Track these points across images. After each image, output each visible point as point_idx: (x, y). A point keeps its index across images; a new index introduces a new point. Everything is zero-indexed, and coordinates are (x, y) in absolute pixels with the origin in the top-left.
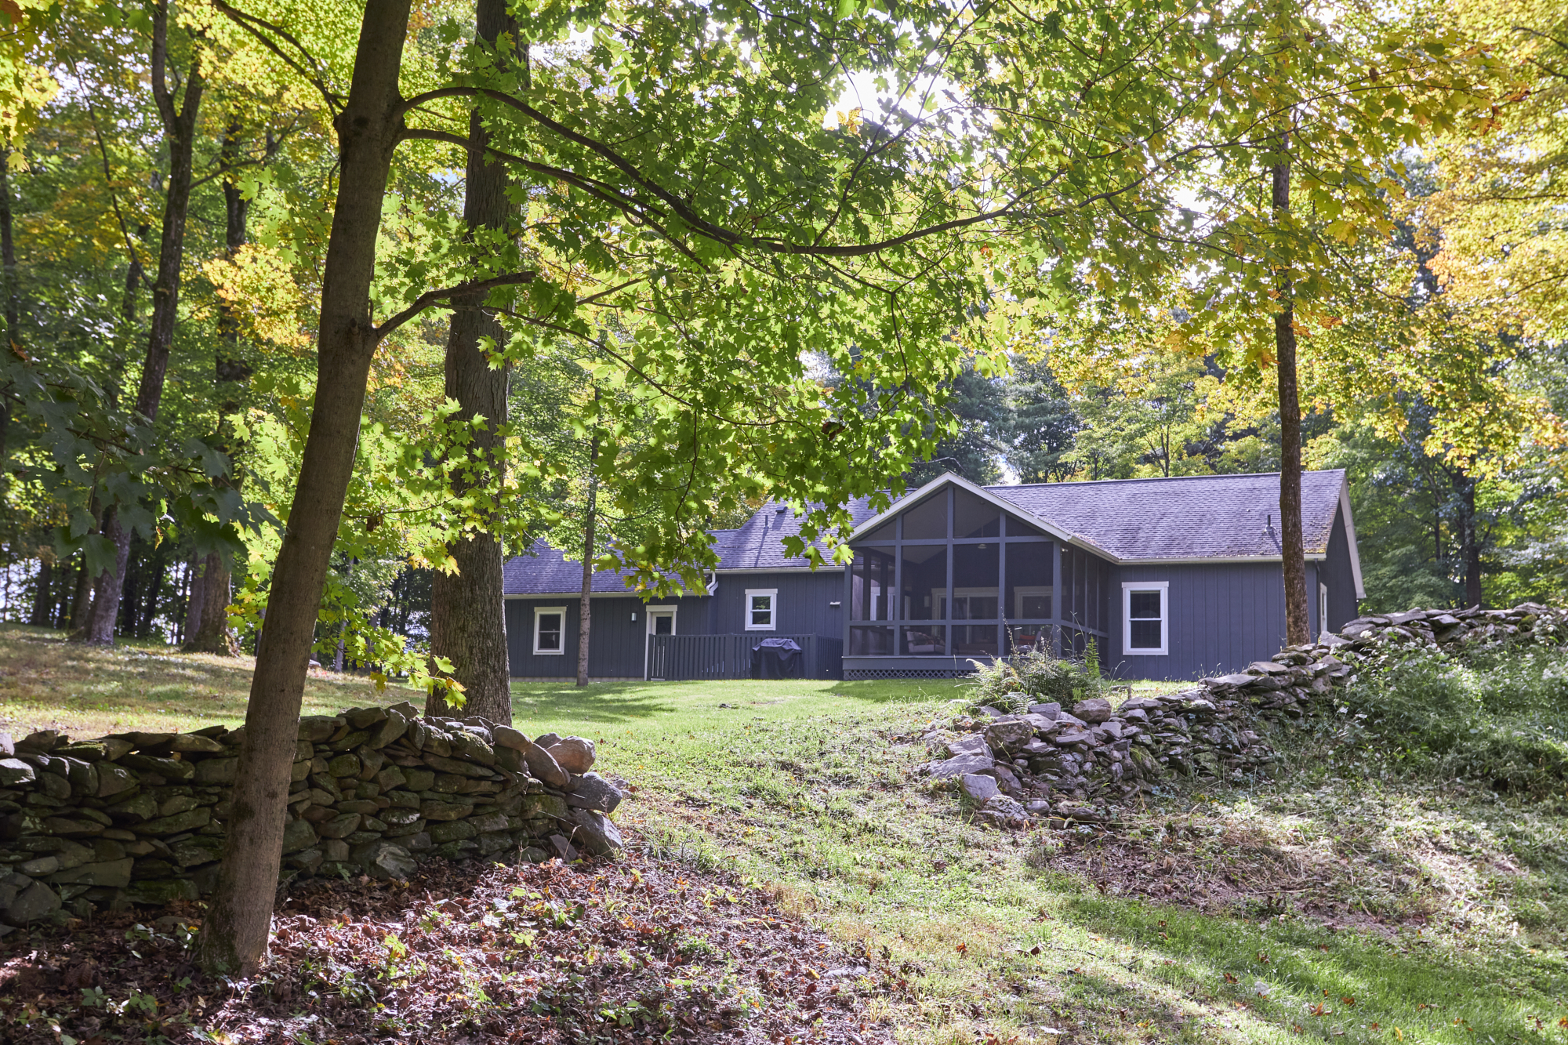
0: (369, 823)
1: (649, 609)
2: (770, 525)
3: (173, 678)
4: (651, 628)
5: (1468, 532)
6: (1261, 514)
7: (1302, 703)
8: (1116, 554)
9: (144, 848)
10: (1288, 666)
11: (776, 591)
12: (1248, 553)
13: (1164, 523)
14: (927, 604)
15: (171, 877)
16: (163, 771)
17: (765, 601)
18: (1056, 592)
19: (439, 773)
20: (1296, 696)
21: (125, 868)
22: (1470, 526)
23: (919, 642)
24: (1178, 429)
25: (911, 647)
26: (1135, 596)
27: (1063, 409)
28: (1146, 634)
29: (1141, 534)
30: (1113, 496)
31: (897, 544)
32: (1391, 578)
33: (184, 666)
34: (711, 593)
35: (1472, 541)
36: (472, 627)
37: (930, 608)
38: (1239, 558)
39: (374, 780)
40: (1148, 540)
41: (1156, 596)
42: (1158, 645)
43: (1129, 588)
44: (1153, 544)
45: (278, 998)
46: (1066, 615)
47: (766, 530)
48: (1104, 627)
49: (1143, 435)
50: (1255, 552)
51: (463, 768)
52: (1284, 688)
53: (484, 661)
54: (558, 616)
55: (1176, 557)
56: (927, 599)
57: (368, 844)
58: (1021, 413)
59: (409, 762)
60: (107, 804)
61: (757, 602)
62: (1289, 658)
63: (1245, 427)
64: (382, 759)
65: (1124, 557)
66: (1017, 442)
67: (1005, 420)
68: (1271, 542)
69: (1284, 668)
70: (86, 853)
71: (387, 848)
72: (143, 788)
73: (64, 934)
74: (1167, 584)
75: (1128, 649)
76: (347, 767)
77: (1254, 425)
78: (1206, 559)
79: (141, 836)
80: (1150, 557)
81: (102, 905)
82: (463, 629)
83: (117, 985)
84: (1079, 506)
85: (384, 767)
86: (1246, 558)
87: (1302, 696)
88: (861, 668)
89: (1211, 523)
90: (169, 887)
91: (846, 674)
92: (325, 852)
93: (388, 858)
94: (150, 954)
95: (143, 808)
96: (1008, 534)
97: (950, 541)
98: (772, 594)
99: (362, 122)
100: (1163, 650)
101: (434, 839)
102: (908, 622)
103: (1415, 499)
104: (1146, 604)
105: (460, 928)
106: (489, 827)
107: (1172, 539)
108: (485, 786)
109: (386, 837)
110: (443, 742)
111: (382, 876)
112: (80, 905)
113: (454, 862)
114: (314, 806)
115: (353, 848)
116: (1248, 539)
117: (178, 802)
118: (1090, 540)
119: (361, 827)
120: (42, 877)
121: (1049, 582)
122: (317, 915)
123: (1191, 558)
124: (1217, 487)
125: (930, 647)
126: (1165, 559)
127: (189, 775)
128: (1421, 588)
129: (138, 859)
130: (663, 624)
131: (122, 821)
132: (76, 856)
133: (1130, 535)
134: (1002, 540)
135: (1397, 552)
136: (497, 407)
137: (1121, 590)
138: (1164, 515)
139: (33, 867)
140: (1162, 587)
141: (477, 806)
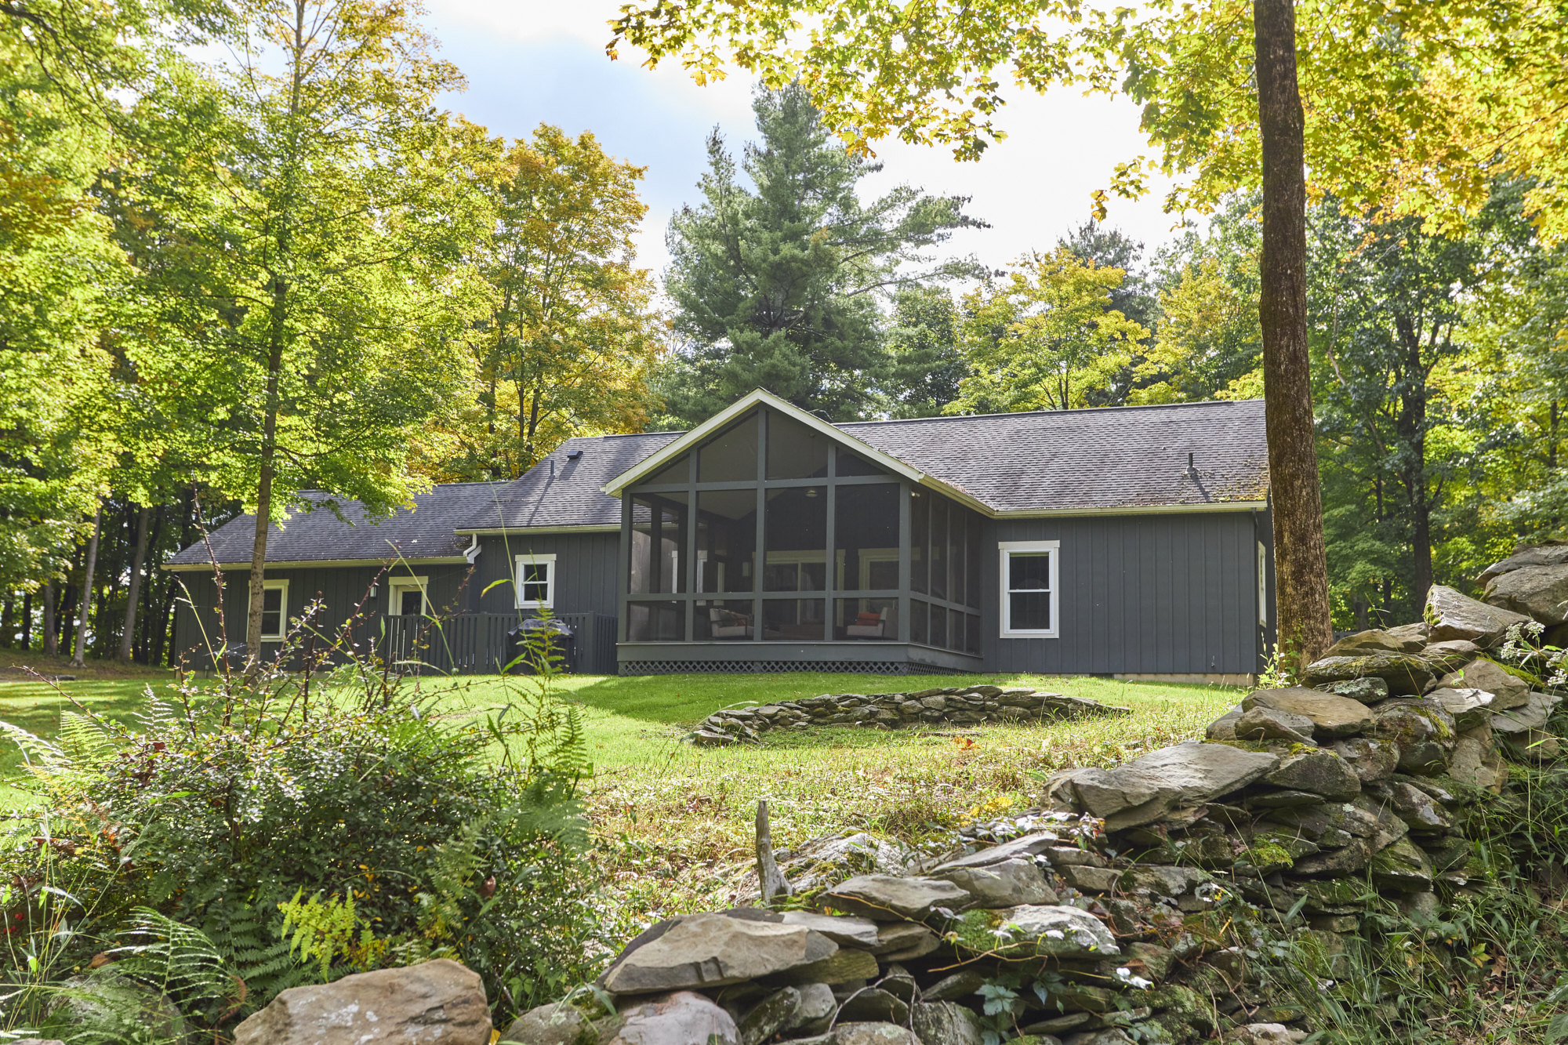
1: (393, 581)
2: (557, 473)
4: (395, 607)
5: (1416, 488)
6: (1181, 453)
7: (1423, 837)
8: (992, 505)
10: (1371, 702)
11: (554, 556)
12: (1164, 501)
13: (1054, 465)
14: (746, 573)
17: (542, 570)
18: (904, 555)
20: (1408, 813)
22: (1419, 481)
23: (725, 622)
24: (1079, 374)
25: (716, 630)
26: (1017, 561)
27: (950, 356)
28: (1030, 611)
29: (1025, 479)
30: (992, 433)
31: (689, 488)
32: (1327, 544)
34: (471, 560)
35: (1421, 499)
37: (751, 578)
38: (1152, 508)
40: (1034, 486)
41: (1043, 560)
42: (1047, 626)
43: (1008, 549)
44: (1040, 491)
46: (918, 585)
47: (552, 478)
48: (974, 602)
49: (1037, 381)
50: (1173, 500)
52: (1370, 791)
54: (279, 592)
55: (1070, 508)
56: (746, 566)
58: (903, 360)
61: (529, 570)
62: (1370, 673)
63: (1154, 372)
65: (1000, 508)
66: (901, 397)
67: (883, 366)
68: (1194, 488)
69: (1357, 713)
74: (1057, 543)
75: (1006, 631)
77: (1166, 369)
78: (1109, 511)
80: (1036, 508)
84: (947, 446)
86: (1161, 508)
87: (1429, 815)
88: (642, 658)
89: (1115, 464)
91: (622, 667)
96: (839, 474)
97: (761, 484)
98: (549, 560)
100: (1053, 631)
102: (720, 595)
103: (1354, 449)
104: (1030, 570)
107: (1064, 485)
116: (1164, 484)
118: (959, 486)
121: (894, 543)
123: (1090, 509)
124: (1123, 421)
125: (740, 630)
126: (1055, 510)
128: (1363, 554)
130: (411, 600)
133: (1011, 480)
134: (832, 481)
135: (1335, 512)
137: (997, 552)
138: (1055, 455)
140: (1051, 548)
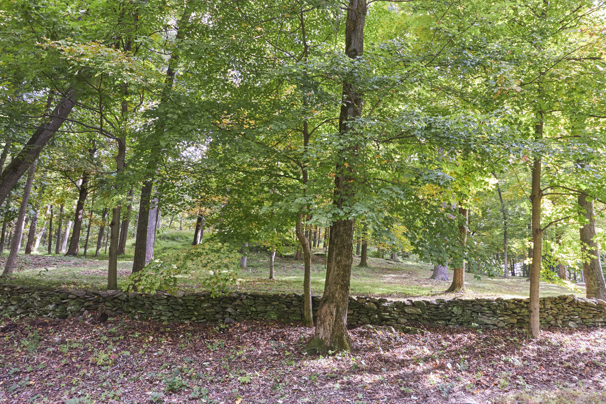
0: (566, 317)
3: (550, 289)
9: (519, 318)
15: (524, 323)
16: (520, 305)
19: (582, 309)
21: (516, 321)
33: (553, 287)
36: (594, 278)
39: (566, 309)
45: (541, 343)
51: (588, 308)
53: (598, 286)
57: (567, 321)
59: (575, 306)
60: (511, 310)
64: (567, 305)
70: (508, 317)
71: (571, 322)
72: (517, 308)
73: (506, 329)
76: (560, 306)
79: (518, 316)
81: (512, 326)
82: (592, 279)
83: (512, 336)
85: (568, 307)
90: (524, 324)
92: (556, 322)
93: (571, 324)
94: (519, 334)
95: (517, 311)
99: (534, 196)
101: (583, 322)
105: (586, 338)
106: (597, 320)
108: (595, 312)
109: (570, 320)
110: (582, 302)
111: (570, 327)
112: (509, 325)
113: (588, 327)
114: (552, 313)
115: (563, 322)
117: (524, 310)
119: (564, 318)
120: (502, 320)
122: (553, 332)
127: (526, 306)
129: (518, 319)
131: (514, 313)
132: (507, 318)
136: (592, 231)
139: (499, 318)
141: (594, 316)
